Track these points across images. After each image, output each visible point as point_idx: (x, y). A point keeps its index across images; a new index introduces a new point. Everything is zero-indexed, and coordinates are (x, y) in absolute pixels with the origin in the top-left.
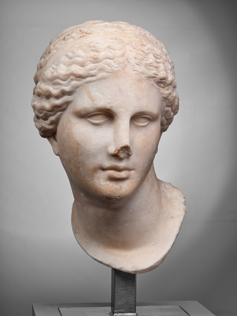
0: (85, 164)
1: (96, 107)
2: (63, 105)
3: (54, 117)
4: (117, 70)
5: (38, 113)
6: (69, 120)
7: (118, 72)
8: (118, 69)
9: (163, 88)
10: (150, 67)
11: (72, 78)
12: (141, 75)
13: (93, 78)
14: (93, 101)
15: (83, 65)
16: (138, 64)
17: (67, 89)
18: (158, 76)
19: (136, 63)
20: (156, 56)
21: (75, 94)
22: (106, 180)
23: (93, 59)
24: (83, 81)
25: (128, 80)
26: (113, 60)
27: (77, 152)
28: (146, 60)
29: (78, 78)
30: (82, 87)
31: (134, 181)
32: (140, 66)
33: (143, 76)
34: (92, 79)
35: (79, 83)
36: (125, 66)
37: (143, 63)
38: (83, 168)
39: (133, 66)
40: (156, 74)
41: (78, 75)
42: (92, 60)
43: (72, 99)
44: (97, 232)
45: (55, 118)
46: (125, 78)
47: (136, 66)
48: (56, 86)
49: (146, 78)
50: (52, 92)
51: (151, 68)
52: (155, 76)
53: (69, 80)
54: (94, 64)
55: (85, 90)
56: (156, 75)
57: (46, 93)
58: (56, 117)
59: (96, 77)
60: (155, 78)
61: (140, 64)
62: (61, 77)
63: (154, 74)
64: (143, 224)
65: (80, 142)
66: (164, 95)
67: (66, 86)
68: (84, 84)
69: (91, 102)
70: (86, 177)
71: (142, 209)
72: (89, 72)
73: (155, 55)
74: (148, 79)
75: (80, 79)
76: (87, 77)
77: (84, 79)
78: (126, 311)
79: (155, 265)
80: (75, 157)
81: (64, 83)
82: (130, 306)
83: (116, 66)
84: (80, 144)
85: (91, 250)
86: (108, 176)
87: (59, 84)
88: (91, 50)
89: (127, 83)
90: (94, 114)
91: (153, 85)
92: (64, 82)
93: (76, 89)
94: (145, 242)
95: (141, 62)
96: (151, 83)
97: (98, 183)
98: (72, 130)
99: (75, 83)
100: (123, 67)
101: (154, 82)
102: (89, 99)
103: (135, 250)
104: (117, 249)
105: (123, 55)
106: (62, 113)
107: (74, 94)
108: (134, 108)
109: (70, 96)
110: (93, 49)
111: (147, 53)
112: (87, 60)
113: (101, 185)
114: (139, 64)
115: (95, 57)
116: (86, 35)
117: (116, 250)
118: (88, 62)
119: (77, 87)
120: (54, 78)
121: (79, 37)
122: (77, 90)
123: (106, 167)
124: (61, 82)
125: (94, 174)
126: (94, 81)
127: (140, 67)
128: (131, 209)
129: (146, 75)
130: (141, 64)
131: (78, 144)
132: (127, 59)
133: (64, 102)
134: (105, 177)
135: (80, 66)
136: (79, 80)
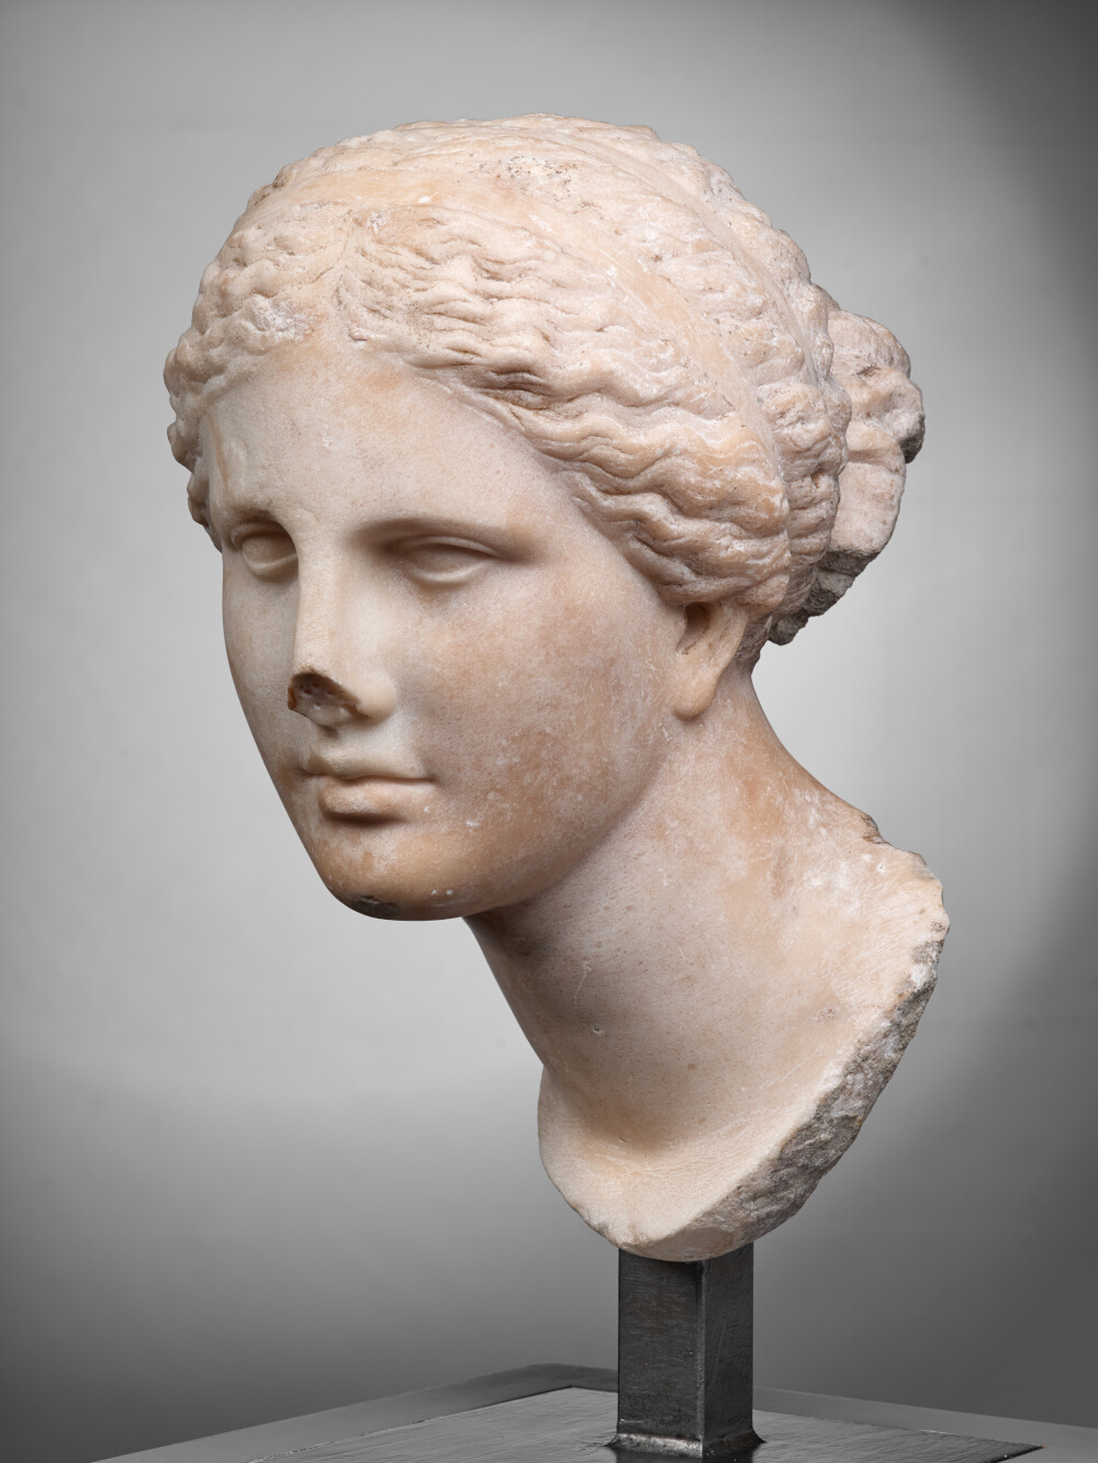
1: (232, 503)
4: (284, 338)
7: (288, 349)
8: (290, 334)
9: (537, 409)
10: (435, 318)
12: (386, 356)
13: (220, 382)
14: (225, 476)
15: (202, 326)
16: (374, 311)
18: (476, 359)
19: (369, 304)
20: (490, 266)
21: (205, 450)
22: (322, 822)
23: (221, 295)
24: (203, 394)
25: (328, 380)
26: (273, 298)
28: (417, 290)
29: (192, 383)
30: (206, 417)
31: (443, 831)
32: (386, 317)
33: (402, 363)
34: (218, 384)
35: (196, 401)
36: (318, 322)
37: (400, 305)
39: (354, 321)
40: (466, 348)
41: (186, 369)
42: (220, 302)
43: (205, 469)
46: (315, 374)
47: (366, 316)
49: (415, 369)
51: (440, 322)
52: (460, 356)
54: (222, 321)
55: (213, 432)
56: (466, 352)
59: (226, 374)
60: (468, 368)
61: (383, 311)
63: (454, 349)
64: (668, 1033)
66: (548, 444)
67: (181, 415)
68: (206, 404)
69: (221, 483)
71: (641, 963)
72: (207, 354)
73: (483, 261)
74: (428, 372)
75: (198, 384)
76: (208, 375)
77: (203, 383)
78: (661, 1426)
79: (698, 1225)
82: (677, 1407)
83: (279, 321)
86: (318, 805)
88: (234, 257)
89: (320, 397)
91: (463, 400)
93: (197, 427)
94: (704, 1120)
95: (390, 299)
96: (449, 391)
97: (307, 835)
99: (189, 402)
100: (307, 327)
101: (472, 386)
102: (218, 470)
103: (670, 1150)
104: (621, 1141)
105: (322, 274)
107: (202, 450)
108: (353, 503)
110: (238, 252)
111: (436, 256)
112: (208, 304)
114: (378, 307)
115: (224, 288)
116: (268, 195)
117: (618, 1144)
118: (212, 313)
122: (201, 434)
125: (290, 796)
126: (223, 392)
127: (381, 323)
128: (586, 962)
129: (411, 358)
130: (390, 308)
132: (337, 290)
135: (198, 329)
136: (196, 391)
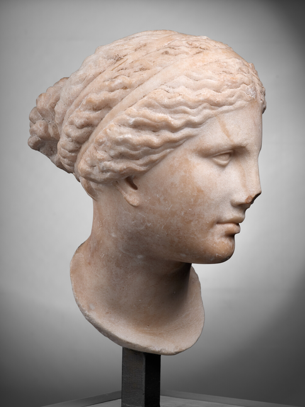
0: (202, 216)
1: (232, 144)
2: (180, 141)
3: (157, 155)
4: (253, 98)
5: (129, 150)
6: (187, 160)
7: (253, 101)
11: (205, 106)
13: (231, 107)
14: (229, 136)
15: (219, 90)
16: (261, 92)
17: (196, 119)
21: (204, 126)
22: (222, 236)
23: (230, 82)
24: (217, 110)
25: (259, 111)
26: (249, 86)
27: (195, 201)
29: (212, 107)
30: (215, 118)
34: (229, 108)
35: (213, 112)
38: (197, 221)
39: (260, 95)
41: (216, 102)
42: (229, 84)
43: (197, 132)
44: (134, 306)
45: (159, 156)
46: (257, 108)
48: (176, 115)
50: (172, 123)
53: (200, 107)
54: (232, 90)
55: (219, 122)
57: (159, 124)
58: (161, 155)
59: (234, 105)
62: (190, 103)
65: (202, 189)
67: (194, 115)
68: (219, 114)
69: (226, 137)
70: (197, 234)
72: (227, 99)
75: (216, 107)
76: (224, 105)
77: (220, 107)
80: (189, 208)
81: (192, 112)
83: (252, 93)
84: (202, 191)
85: (121, 331)
86: (225, 231)
87: (185, 112)
88: (223, 70)
89: (258, 115)
90: (226, 152)
92: (193, 110)
93: (207, 120)
95: (262, 89)
97: (212, 241)
98: (191, 172)
99: (207, 112)
100: (256, 95)
102: (223, 133)
106: (173, 151)
107: (201, 126)
109: (195, 129)
110: (225, 69)
112: (223, 84)
113: (215, 243)
115: (234, 80)
116: (203, 51)
118: (224, 86)
119: (209, 118)
120: (178, 104)
121: (195, 53)
122: (209, 121)
123: (226, 220)
124: (188, 110)
125: (209, 230)
126: (232, 111)
131: (200, 191)
132: (255, 85)
133: (184, 136)
134: (221, 232)
135: (214, 91)
136: (212, 109)
